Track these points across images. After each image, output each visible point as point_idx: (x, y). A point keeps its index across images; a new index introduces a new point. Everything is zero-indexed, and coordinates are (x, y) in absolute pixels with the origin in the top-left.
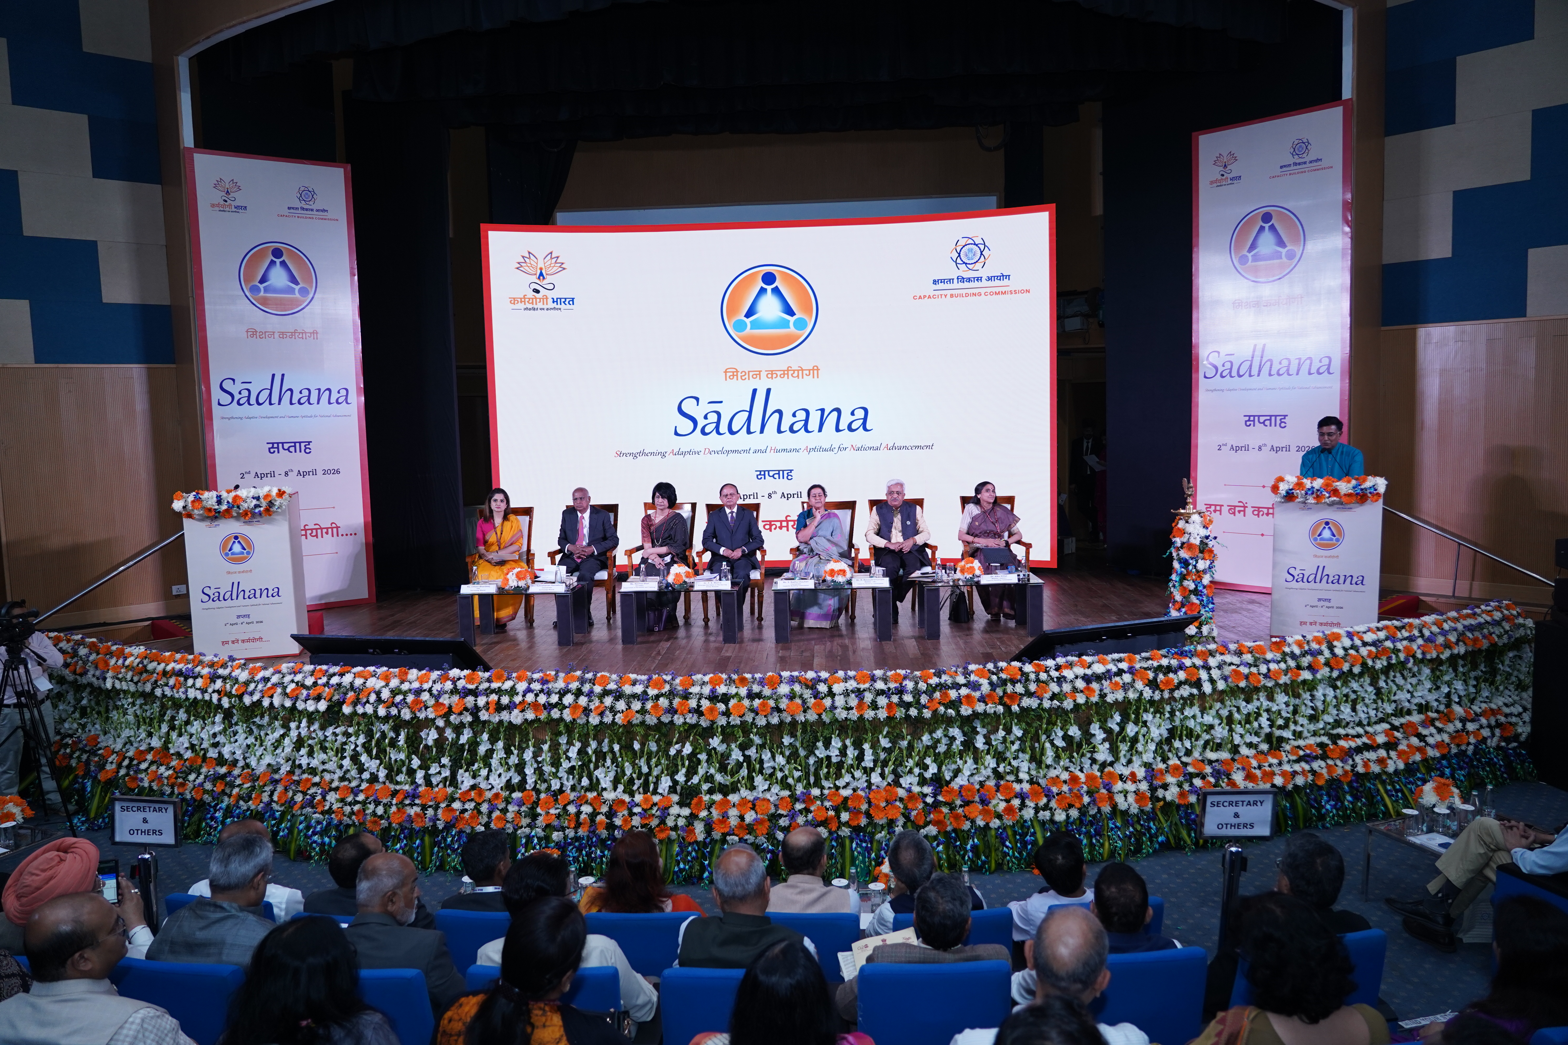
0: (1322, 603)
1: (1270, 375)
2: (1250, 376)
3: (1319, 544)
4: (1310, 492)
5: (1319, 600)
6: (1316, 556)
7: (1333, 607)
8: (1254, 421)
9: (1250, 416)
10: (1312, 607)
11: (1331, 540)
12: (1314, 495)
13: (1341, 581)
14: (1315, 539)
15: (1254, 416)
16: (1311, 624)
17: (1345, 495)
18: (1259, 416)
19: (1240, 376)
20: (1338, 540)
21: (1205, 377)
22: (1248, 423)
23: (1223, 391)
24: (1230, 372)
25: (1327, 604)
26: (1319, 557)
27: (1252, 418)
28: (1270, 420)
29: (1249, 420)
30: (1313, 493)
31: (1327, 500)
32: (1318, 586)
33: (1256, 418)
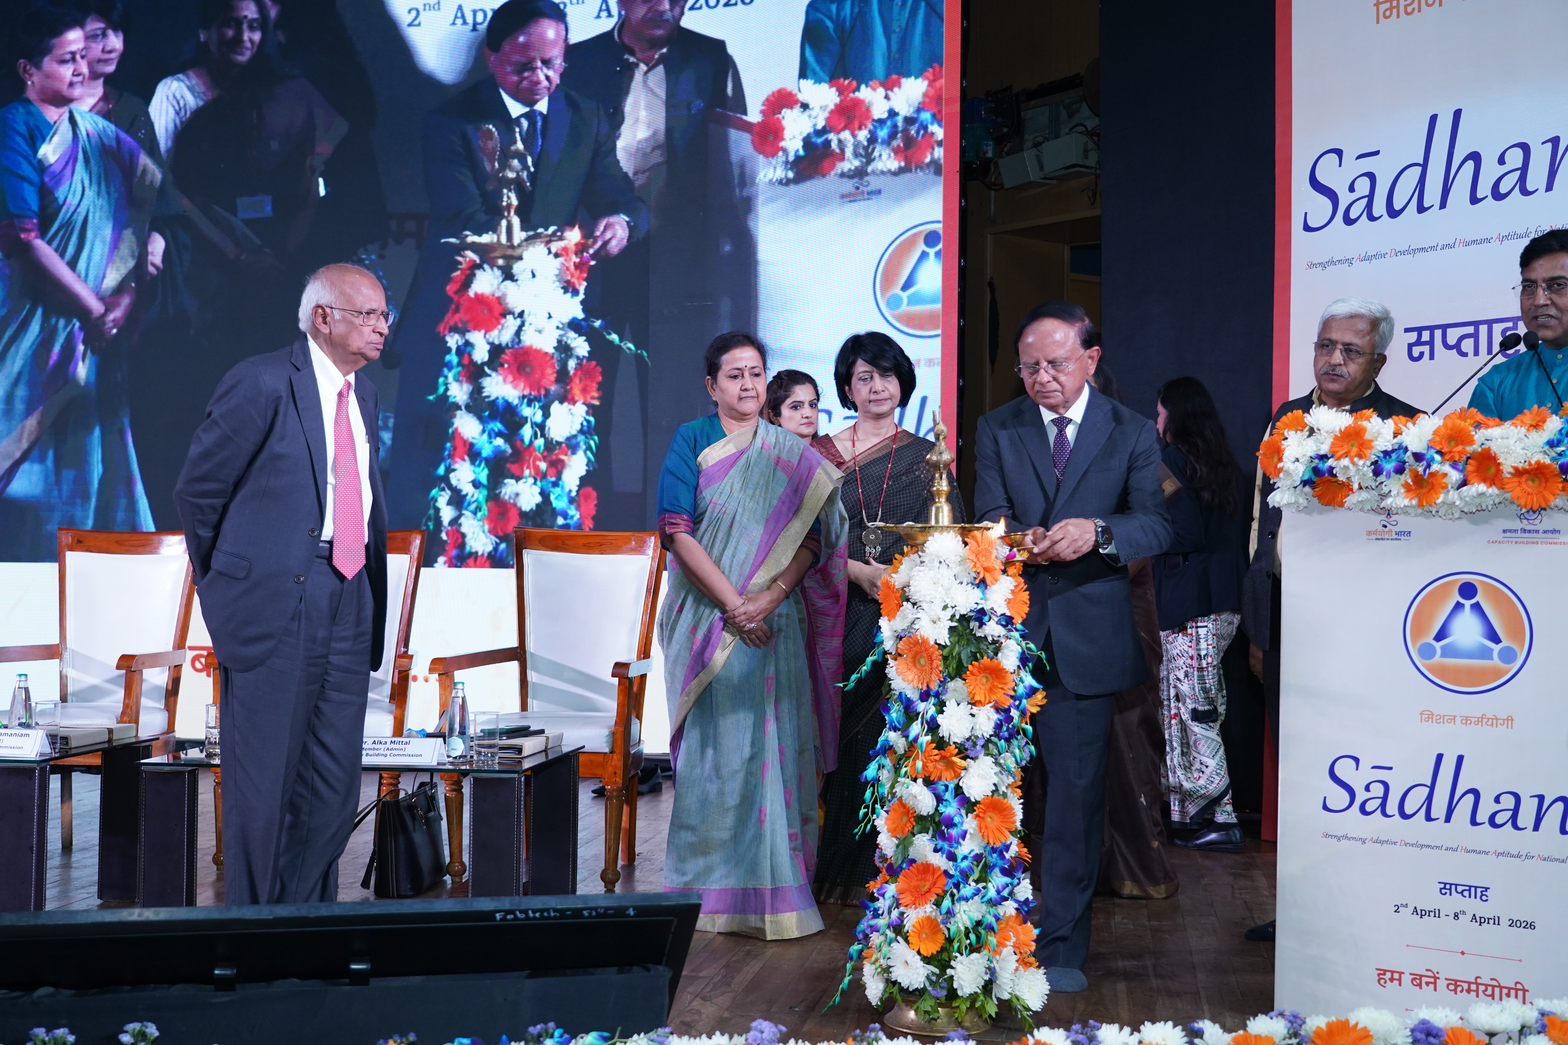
0: (1455, 902)
1: (1474, 200)
2: (1421, 209)
3: (1442, 671)
4: (1389, 466)
5: (1447, 888)
6: (1428, 716)
7: (1497, 921)
8: (1431, 343)
9: (1419, 330)
10: (1421, 913)
11: (1486, 654)
12: (1407, 477)
13: (1526, 816)
14: (1427, 652)
15: (1432, 329)
16: (1417, 980)
17: (1518, 473)
18: (1444, 328)
19: (1393, 213)
20: (1508, 656)
21: (1307, 228)
22: (1416, 351)
23: (1349, 261)
24: (1369, 206)
25: (1473, 906)
26: (1442, 719)
27: (1426, 336)
28: (1475, 336)
29: (1419, 343)
30: (1400, 470)
31: (1453, 496)
32: (1438, 831)
33: (1438, 333)
